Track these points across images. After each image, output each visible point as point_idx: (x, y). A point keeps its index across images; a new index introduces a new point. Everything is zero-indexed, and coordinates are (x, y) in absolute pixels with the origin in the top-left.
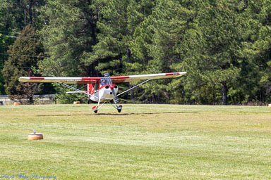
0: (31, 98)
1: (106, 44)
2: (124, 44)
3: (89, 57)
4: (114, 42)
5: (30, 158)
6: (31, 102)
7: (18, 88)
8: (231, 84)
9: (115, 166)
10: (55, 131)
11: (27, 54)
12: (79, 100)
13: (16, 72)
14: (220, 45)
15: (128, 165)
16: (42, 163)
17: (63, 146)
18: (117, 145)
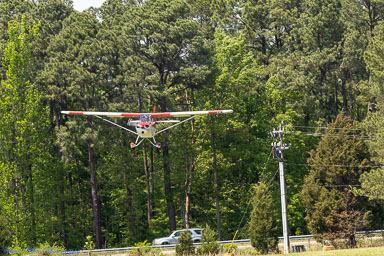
0: (352, 238)
6: (352, 243)
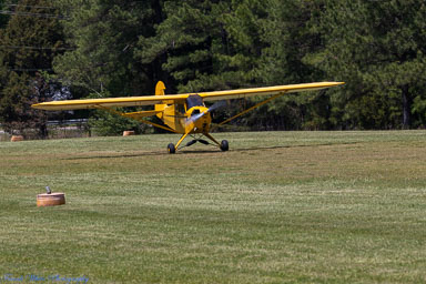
0: (43, 128)
1: (180, 20)
2: (214, 20)
3: (150, 46)
4: (196, 16)
5: (40, 240)
6: (43, 133)
7: (18, 109)
8: (417, 88)
9: (197, 251)
10: (88, 187)
11: (32, 44)
12: (133, 129)
13: (12, 79)
14: (394, 15)
15: (224, 247)
16: (63, 249)
17: (102, 216)
18: (202, 212)
